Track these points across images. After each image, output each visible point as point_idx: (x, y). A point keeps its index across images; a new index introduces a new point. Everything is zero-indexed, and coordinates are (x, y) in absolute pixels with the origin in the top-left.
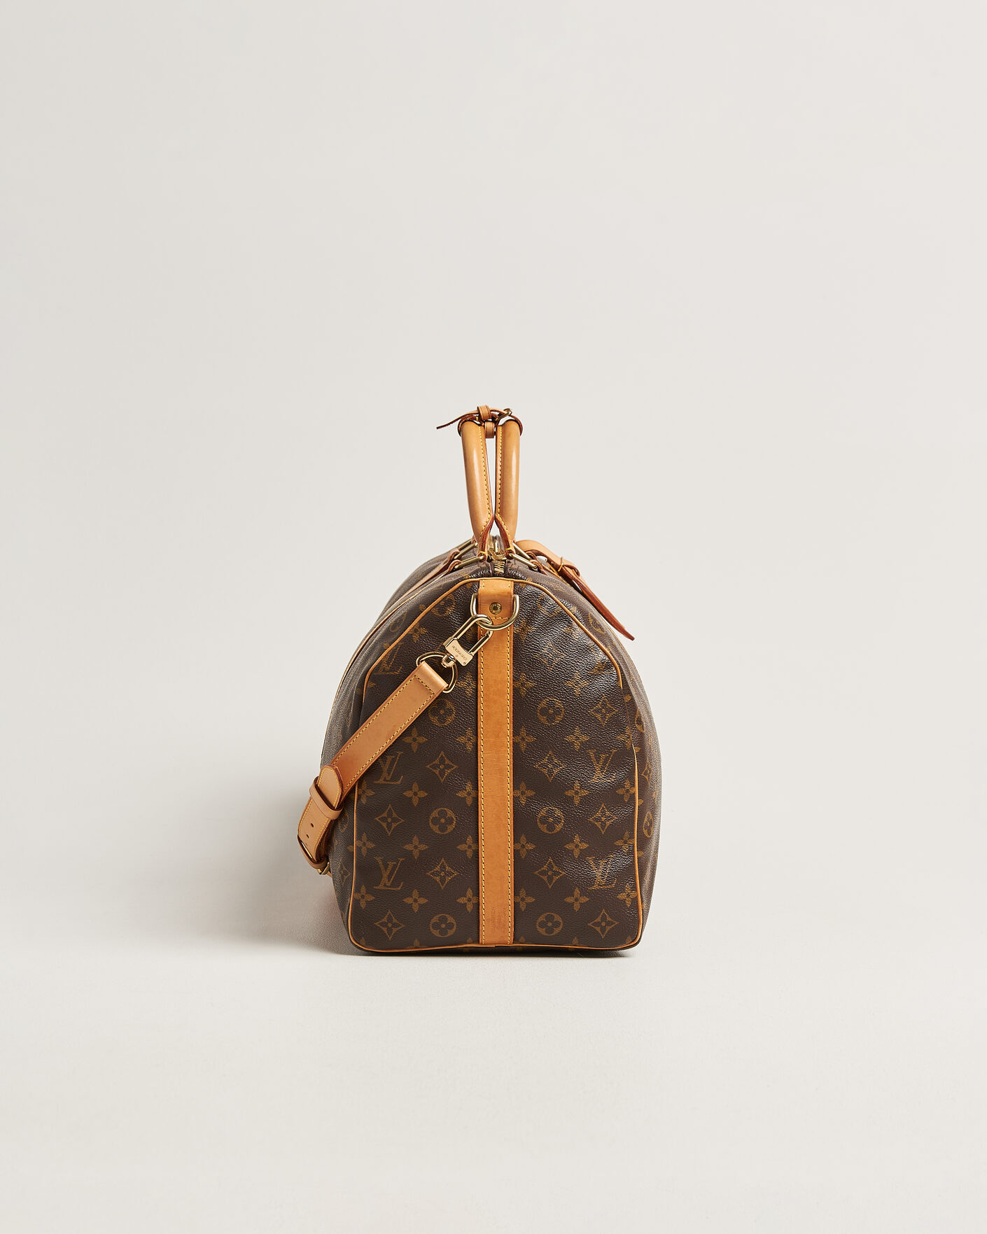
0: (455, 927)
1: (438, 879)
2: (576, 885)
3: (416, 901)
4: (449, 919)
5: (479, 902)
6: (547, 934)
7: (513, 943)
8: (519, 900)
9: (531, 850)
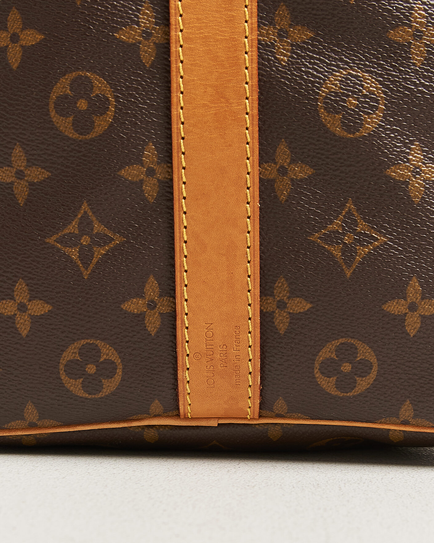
0: (119, 371)
1: (74, 253)
2: (413, 271)
3: (22, 308)
4: (104, 350)
5: (175, 311)
6: (338, 393)
7: (260, 416)
8: (271, 306)
9: (301, 180)
